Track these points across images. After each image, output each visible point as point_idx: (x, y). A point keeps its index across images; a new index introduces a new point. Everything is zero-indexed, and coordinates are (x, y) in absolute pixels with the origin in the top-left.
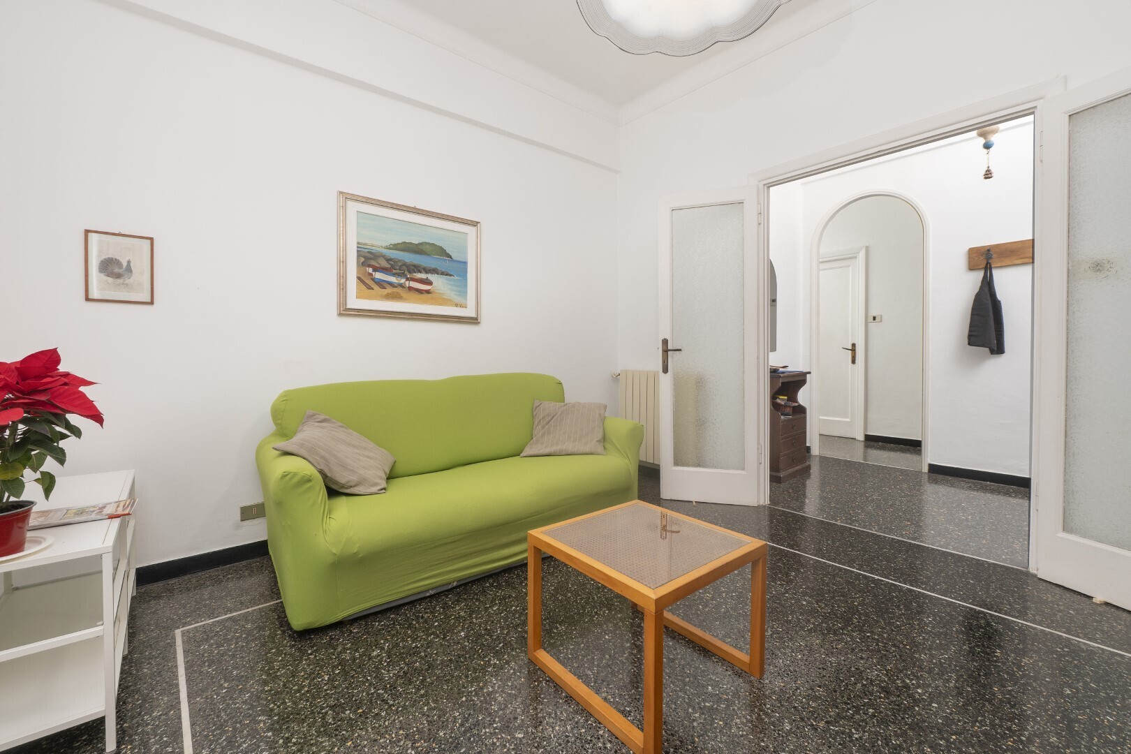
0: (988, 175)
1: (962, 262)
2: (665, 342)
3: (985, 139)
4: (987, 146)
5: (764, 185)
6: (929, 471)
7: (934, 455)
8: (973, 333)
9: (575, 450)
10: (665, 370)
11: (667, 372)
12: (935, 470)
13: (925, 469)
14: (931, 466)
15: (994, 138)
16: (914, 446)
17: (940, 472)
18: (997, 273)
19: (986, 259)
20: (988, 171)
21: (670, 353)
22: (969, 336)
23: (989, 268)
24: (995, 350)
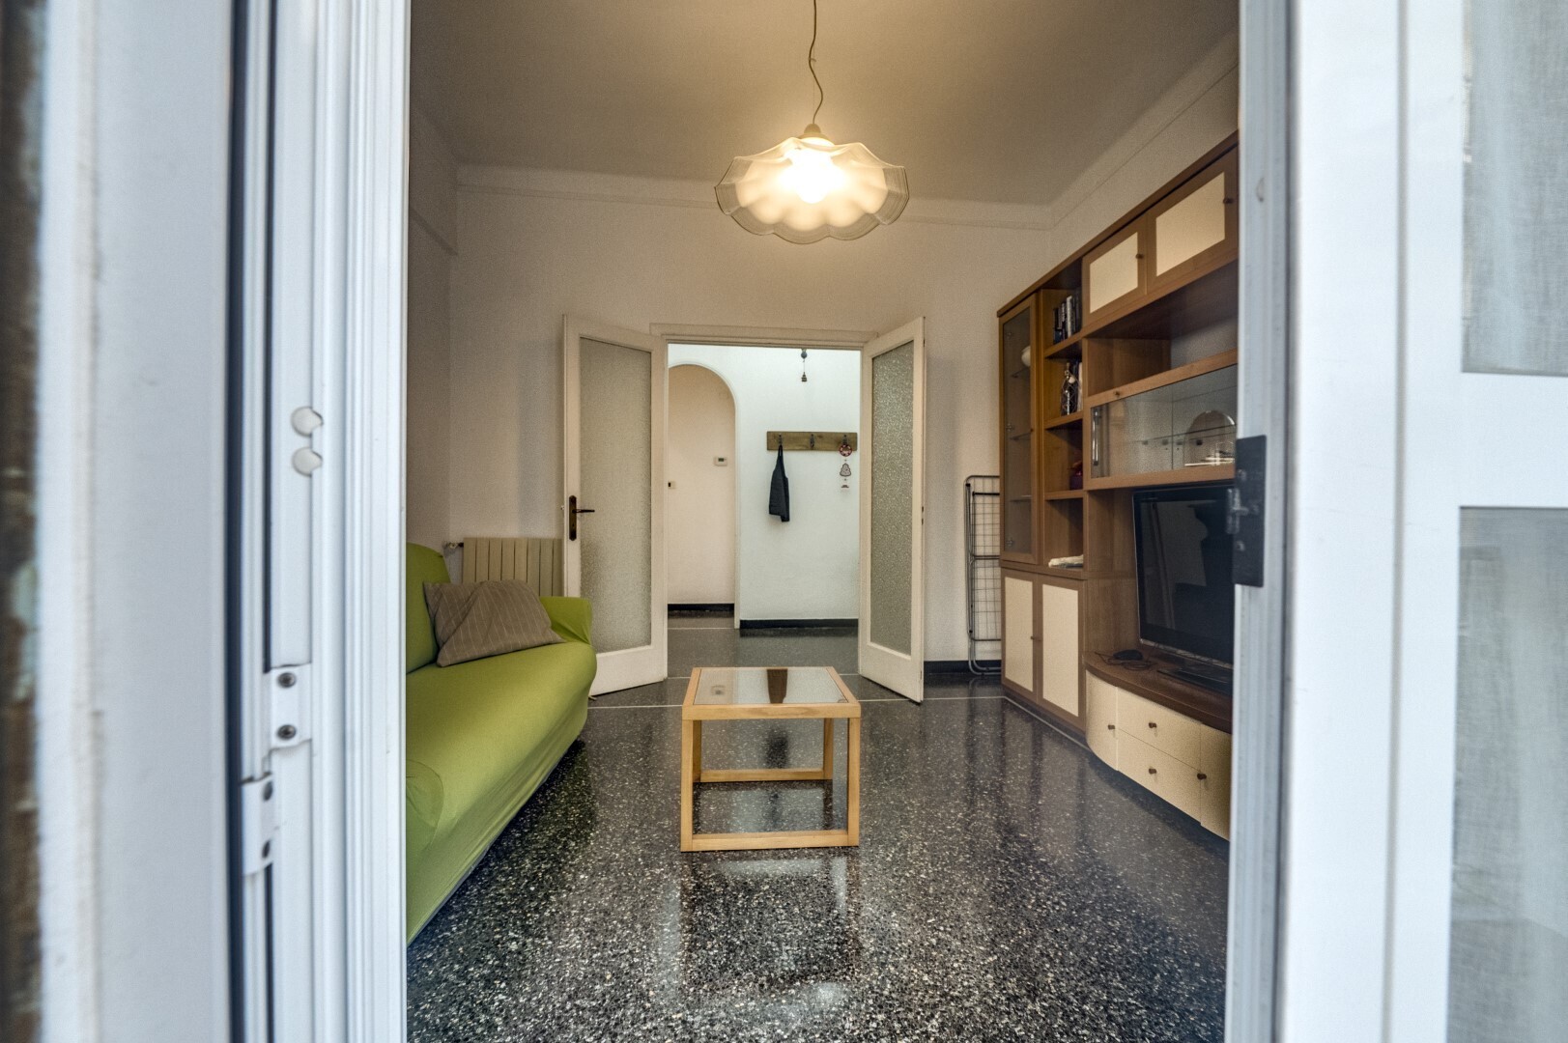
0: (804, 379)
1: (761, 442)
2: (573, 500)
3: (802, 350)
4: (804, 356)
5: (666, 340)
6: (741, 626)
7: (742, 614)
8: (774, 504)
9: (528, 643)
10: (573, 536)
11: (576, 537)
12: (745, 624)
13: (737, 625)
14: (742, 622)
16: (728, 609)
17: (748, 627)
18: (786, 455)
19: (778, 442)
20: (804, 375)
21: (578, 515)
22: (770, 506)
23: (780, 450)
24: (785, 518)
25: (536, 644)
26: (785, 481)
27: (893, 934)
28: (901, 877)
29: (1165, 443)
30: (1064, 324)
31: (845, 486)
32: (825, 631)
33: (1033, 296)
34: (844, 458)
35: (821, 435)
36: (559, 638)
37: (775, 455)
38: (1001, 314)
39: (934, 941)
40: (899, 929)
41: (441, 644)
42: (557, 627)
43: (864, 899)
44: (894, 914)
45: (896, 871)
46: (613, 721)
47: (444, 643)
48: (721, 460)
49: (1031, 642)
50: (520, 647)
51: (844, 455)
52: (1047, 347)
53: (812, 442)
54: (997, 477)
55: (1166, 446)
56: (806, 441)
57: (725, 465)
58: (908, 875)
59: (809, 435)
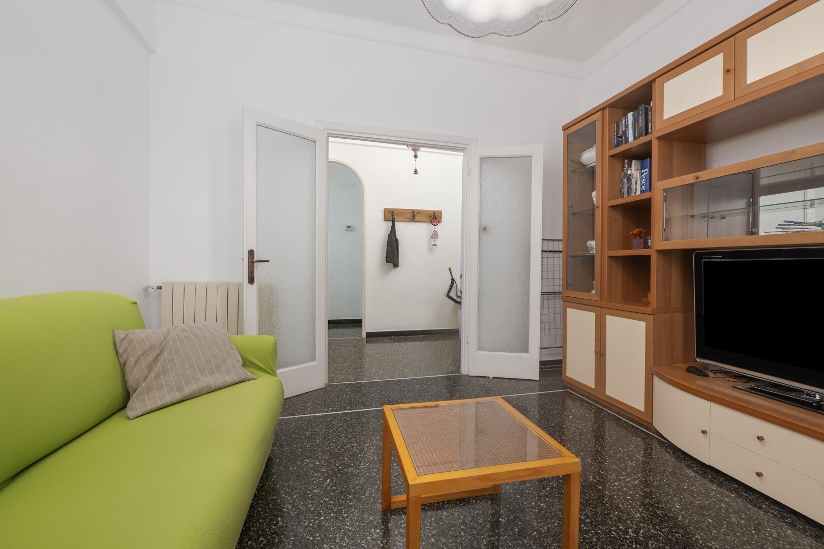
0: (416, 172)
1: (381, 215)
2: (251, 253)
3: (415, 152)
4: (416, 156)
5: (328, 134)
6: (367, 336)
7: (369, 327)
8: (389, 256)
9: (220, 382)
10: (251, 280)
11: (254, 282)
12: (369, 335)
13: (364, 336)
14: (367, 333)
15: (418, 153)
16: (357, 323)
17: (372, 336)
18: (397, 224)
19: (392, 216)
20: (416, 170)
21: (256, 264)
22: (387, 257)
23: (393, 222)
24: (396, 265)
25: (229, 383)
26: (397, 241)
29: (704, 217)
30: (625, 133)
31: (434, 245)
32: (422, 338)
33: (601, 111)
34: (434, 227)
35: (419, 212)
36: (250, 375)
37: (390, 224)
38: (565, 128)
41: (131, 391)
42: (246, 363)
46: (294, 433)
47: (135, 391)
48: (349, 227)
49: (594, 353)
50: (214, 388)
51: (434, 225)
52: (610, 149)
53: (413, 216)
54: (561, 240)
55: (704, 219)
56: (410, 215)
57: (351, 231)
59: (412, 211)
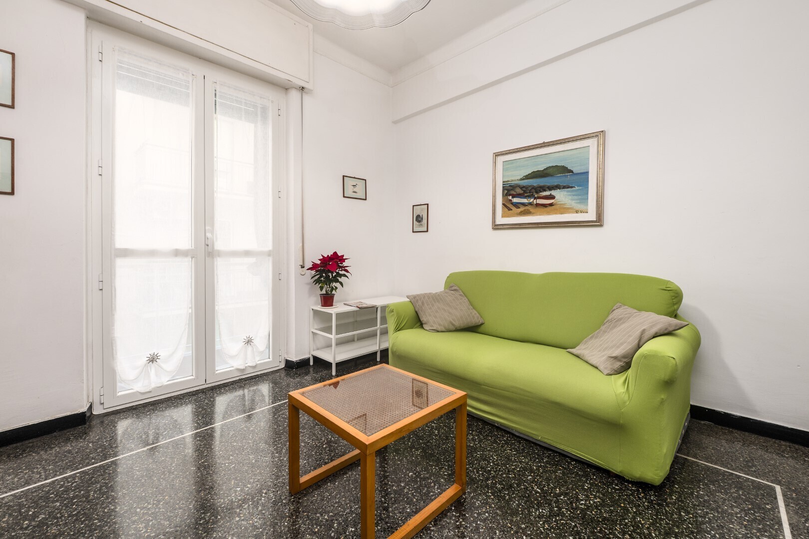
27: (252, 453)
28: (254, 482)
39: (231, 458)
40: (249, 456)
43: (272, 462)
44: (253, 461)
45: (257, 485)
58: (249, 486)
